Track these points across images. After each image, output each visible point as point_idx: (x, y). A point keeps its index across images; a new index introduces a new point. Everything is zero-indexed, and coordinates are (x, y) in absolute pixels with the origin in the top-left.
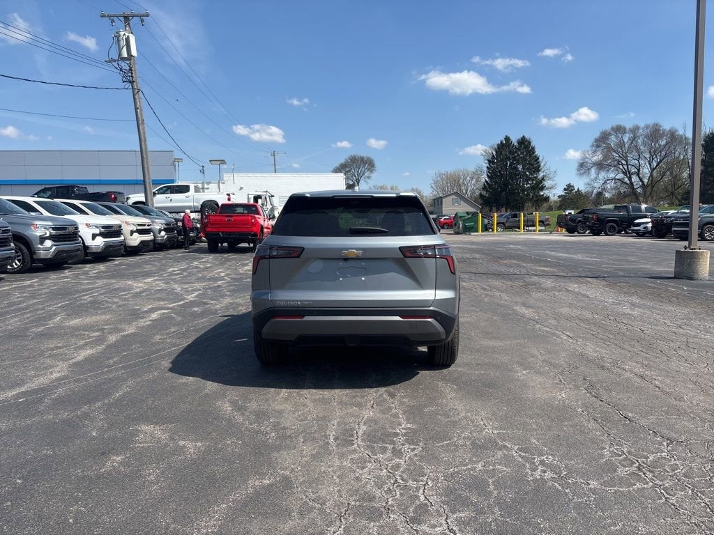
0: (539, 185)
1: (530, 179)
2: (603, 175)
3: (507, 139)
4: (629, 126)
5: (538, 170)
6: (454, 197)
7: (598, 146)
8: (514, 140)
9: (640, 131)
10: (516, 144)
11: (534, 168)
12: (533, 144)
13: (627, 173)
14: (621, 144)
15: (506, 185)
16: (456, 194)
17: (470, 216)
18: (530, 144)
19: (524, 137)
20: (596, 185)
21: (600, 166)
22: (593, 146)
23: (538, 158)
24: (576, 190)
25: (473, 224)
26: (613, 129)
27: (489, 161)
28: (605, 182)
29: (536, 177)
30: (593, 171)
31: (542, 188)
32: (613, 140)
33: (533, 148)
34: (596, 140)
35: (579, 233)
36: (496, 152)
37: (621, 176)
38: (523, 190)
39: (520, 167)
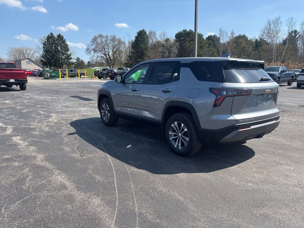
0: (69, 57)
1: (65, 54)
2: (96, 55)
3: (51, 34)
4: (104, 35)
5: (68, 50)
6: (27, 60)
7: (93, 42)
8: (56, 35)
9: (109, 38)
10: (56, 37)
11: (66, 49)
12: (64, 38)
13: (105, 54)
14: (102, 42)
15: (54, 56)
16: (28, 59)
17: (52, 70)
18: (63, 38)
19: (60, 34)
20: (94, 58)
21: (95, 51)
22: (91, 42)
23: (67, 45)
24: (81, 60)
25: (55, 74)
26: (98, 35)
27: (44, 44)
28: (97, 57)
29: (67, 54)
30: (92, 52)
31: (71, 59)
32: (99, 40)
33: (65, 40)
34: (92, 40)
35: (104, 79)
36: (47, 40)
37: (103, 55)
38: (62, 59)
39: (59, 48)
